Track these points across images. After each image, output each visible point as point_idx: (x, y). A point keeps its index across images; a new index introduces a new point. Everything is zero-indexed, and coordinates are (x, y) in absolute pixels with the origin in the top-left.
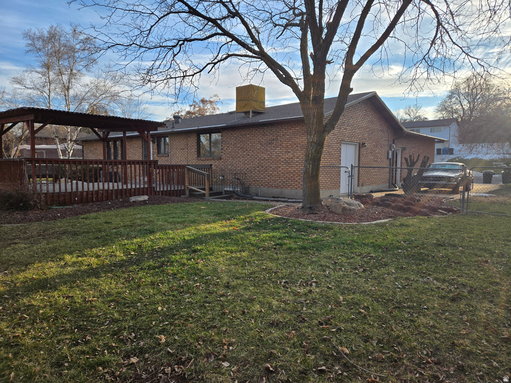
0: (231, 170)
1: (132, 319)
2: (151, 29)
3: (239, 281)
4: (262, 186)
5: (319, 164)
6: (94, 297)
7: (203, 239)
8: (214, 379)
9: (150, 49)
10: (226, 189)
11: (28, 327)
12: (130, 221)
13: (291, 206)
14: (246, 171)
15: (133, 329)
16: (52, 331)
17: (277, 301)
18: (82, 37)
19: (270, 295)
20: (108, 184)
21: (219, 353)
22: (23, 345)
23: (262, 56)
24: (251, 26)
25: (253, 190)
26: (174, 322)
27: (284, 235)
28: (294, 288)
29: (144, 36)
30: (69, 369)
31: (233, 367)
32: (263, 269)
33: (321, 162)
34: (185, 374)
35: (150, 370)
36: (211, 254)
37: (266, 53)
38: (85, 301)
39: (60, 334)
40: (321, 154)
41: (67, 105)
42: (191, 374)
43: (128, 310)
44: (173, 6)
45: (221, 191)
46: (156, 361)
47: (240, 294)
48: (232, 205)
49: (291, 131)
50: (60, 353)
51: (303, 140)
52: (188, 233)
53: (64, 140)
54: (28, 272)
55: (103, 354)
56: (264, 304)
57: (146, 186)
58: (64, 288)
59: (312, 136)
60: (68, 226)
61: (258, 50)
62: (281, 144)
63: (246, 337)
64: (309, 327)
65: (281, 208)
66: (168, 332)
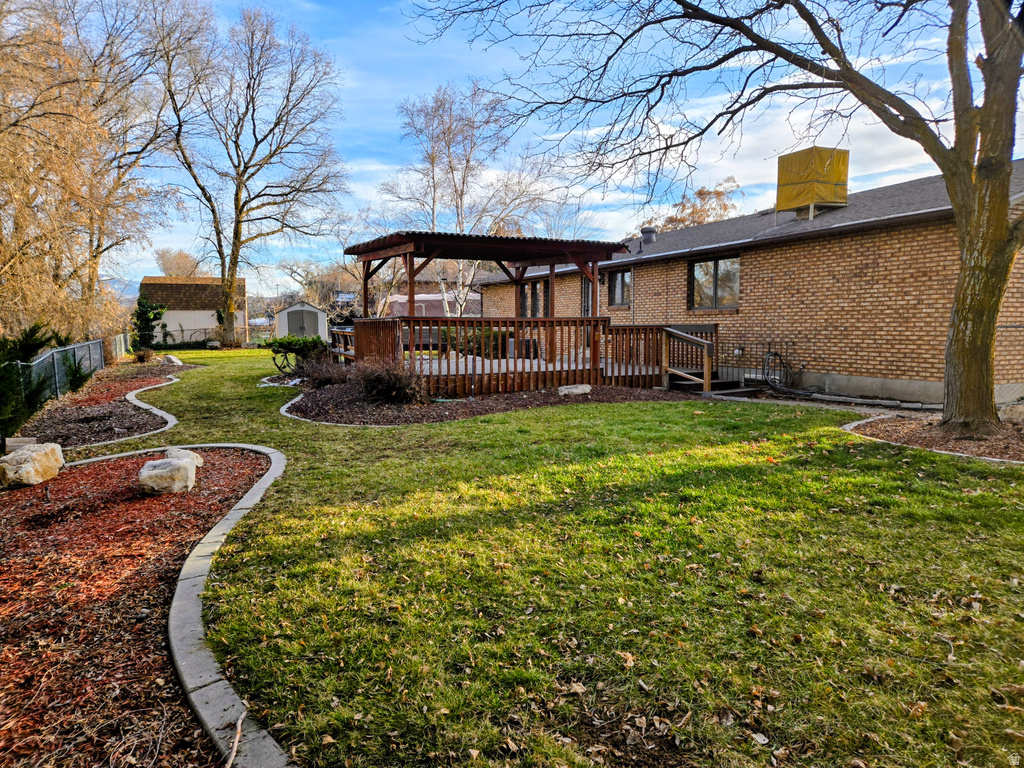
0: (761, 336)
1: (573, 611)
2: (607, 63)
3: (784, 573)
4: (834, 369)
5: (992, 319)
6: (506, 562)
7: (702, 476)
8: (735, 763)
9: (604, 103)
10: (747, 376)
11: (410, 596)
12: (561, 431)
13: (910, 419)
14: (796, 337)
15: (575, 631)
16: (445, 608)
17: (880, 628)
18: (486, 99)
19: (859, 613)
20: (523, 362)
21: (744, 711)
22: (404, 625)
23: (849, 79)
24: (821, 17)
25: (811, 378)
26: (649, 632)
27: (895, 484)
28: (923, 606)
29: (594, 78)
30: (473, 678)
31: (777, 749)
32: (841, 553)
33: (1000, 314)
34: (674, 738)
35: (608, 713)
36: (719, 509)
37: (857, 73)
38: (492, 565)
39: (456, 616)
40: (1000, 296)
41: (460, 223)
42: (688, 741)
43: (564, 594)
44: (651, 9)
45: (735, 379)
46: (618, 700)
47: (787, 599)
48: (763, 409)
49: (915, 244)
50: (458, 649)
51: (947, 263)
52: (670, 463)
53: (452, 285)
54: (406, 505)
55: (525, 665)
56: (847, 630)
57: (587, 367)
58: (460, 539)
59: (976, 254)
60: (461, 434)
61: (838, 68)
62: (886, 276)
63: (806, 693)
64: (965, 702)
65: (882, 421)
66: (638, 648)
